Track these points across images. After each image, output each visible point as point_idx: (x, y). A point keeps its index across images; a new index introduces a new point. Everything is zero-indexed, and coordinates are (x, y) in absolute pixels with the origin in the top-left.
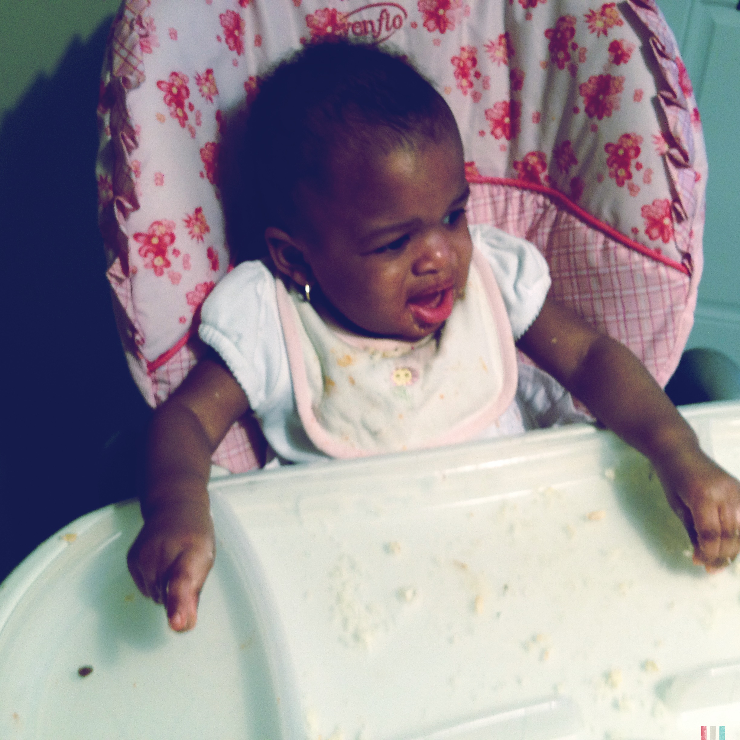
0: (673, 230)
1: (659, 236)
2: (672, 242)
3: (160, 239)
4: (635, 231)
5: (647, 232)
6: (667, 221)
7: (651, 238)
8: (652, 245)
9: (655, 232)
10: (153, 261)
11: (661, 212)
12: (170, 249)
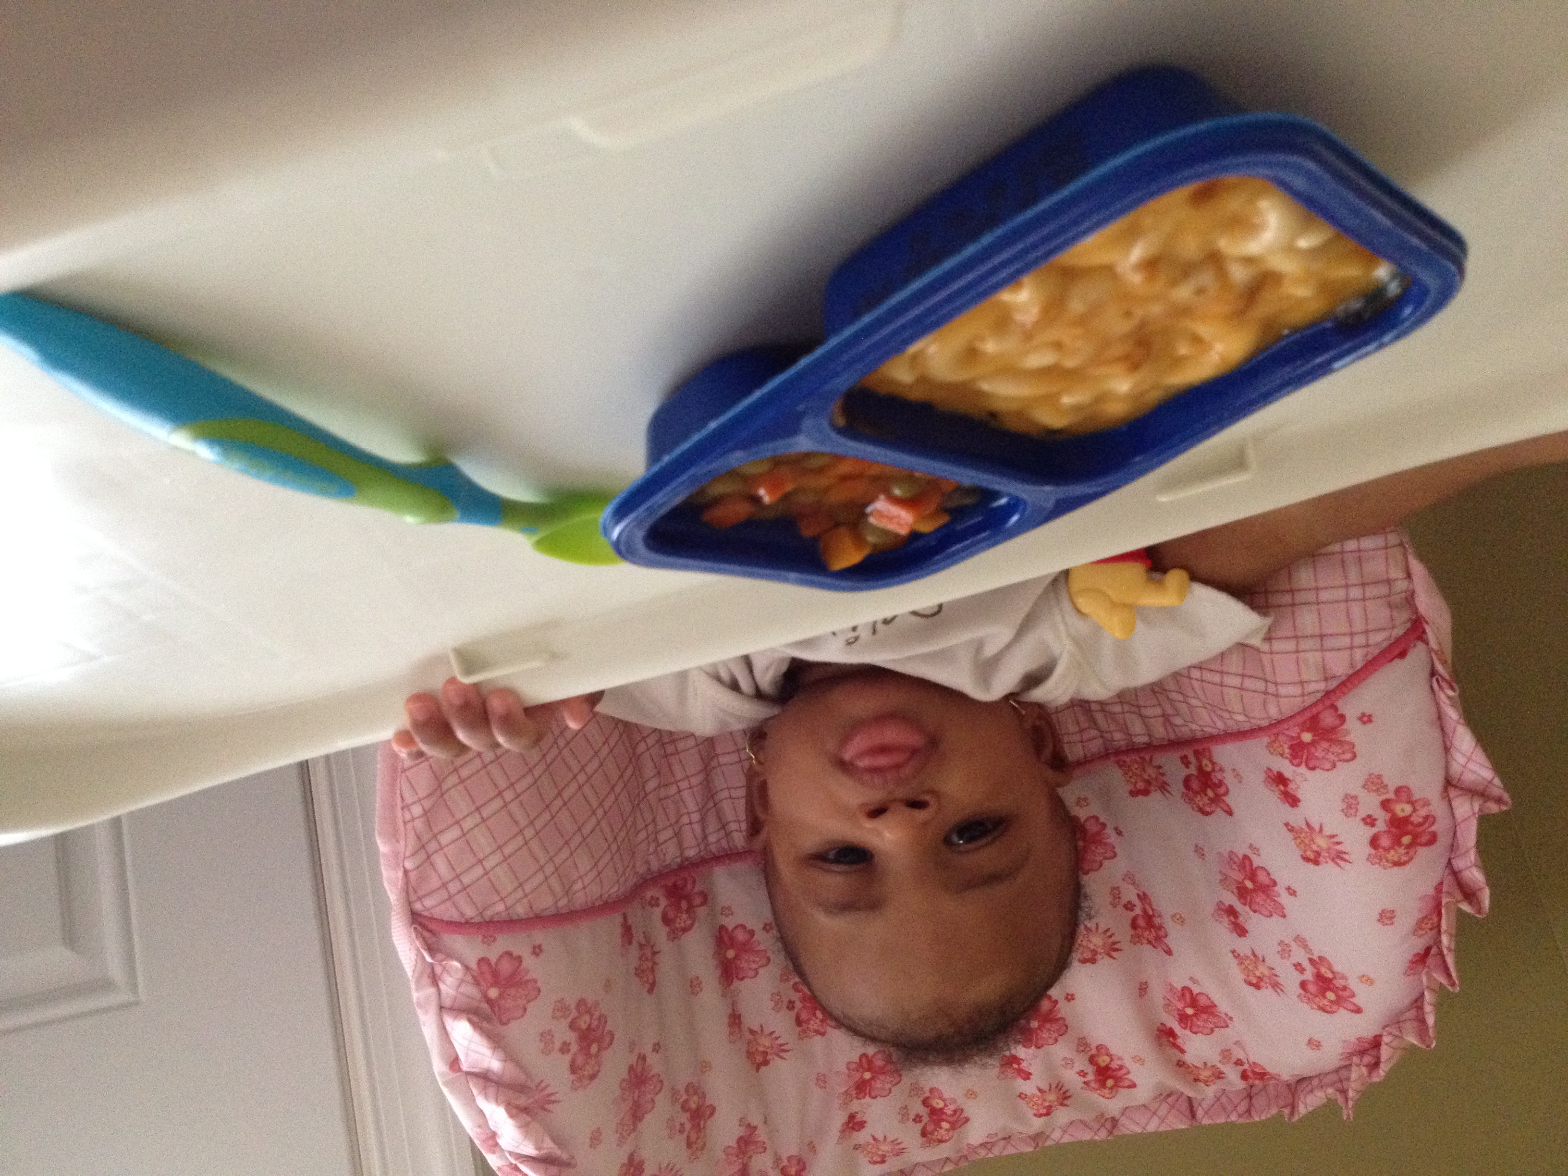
0: (477, 983)
1: (496, 965)
2: (473, 965)
3: (1397, 842)
4: (537, 950)
5: (519, 959)
6: (493, 993)
7: (509, 954)
8: (504, 943)
9: (506, 967)
10: (1415, 810)
11: (508, 1003)
12: (1381, 826)
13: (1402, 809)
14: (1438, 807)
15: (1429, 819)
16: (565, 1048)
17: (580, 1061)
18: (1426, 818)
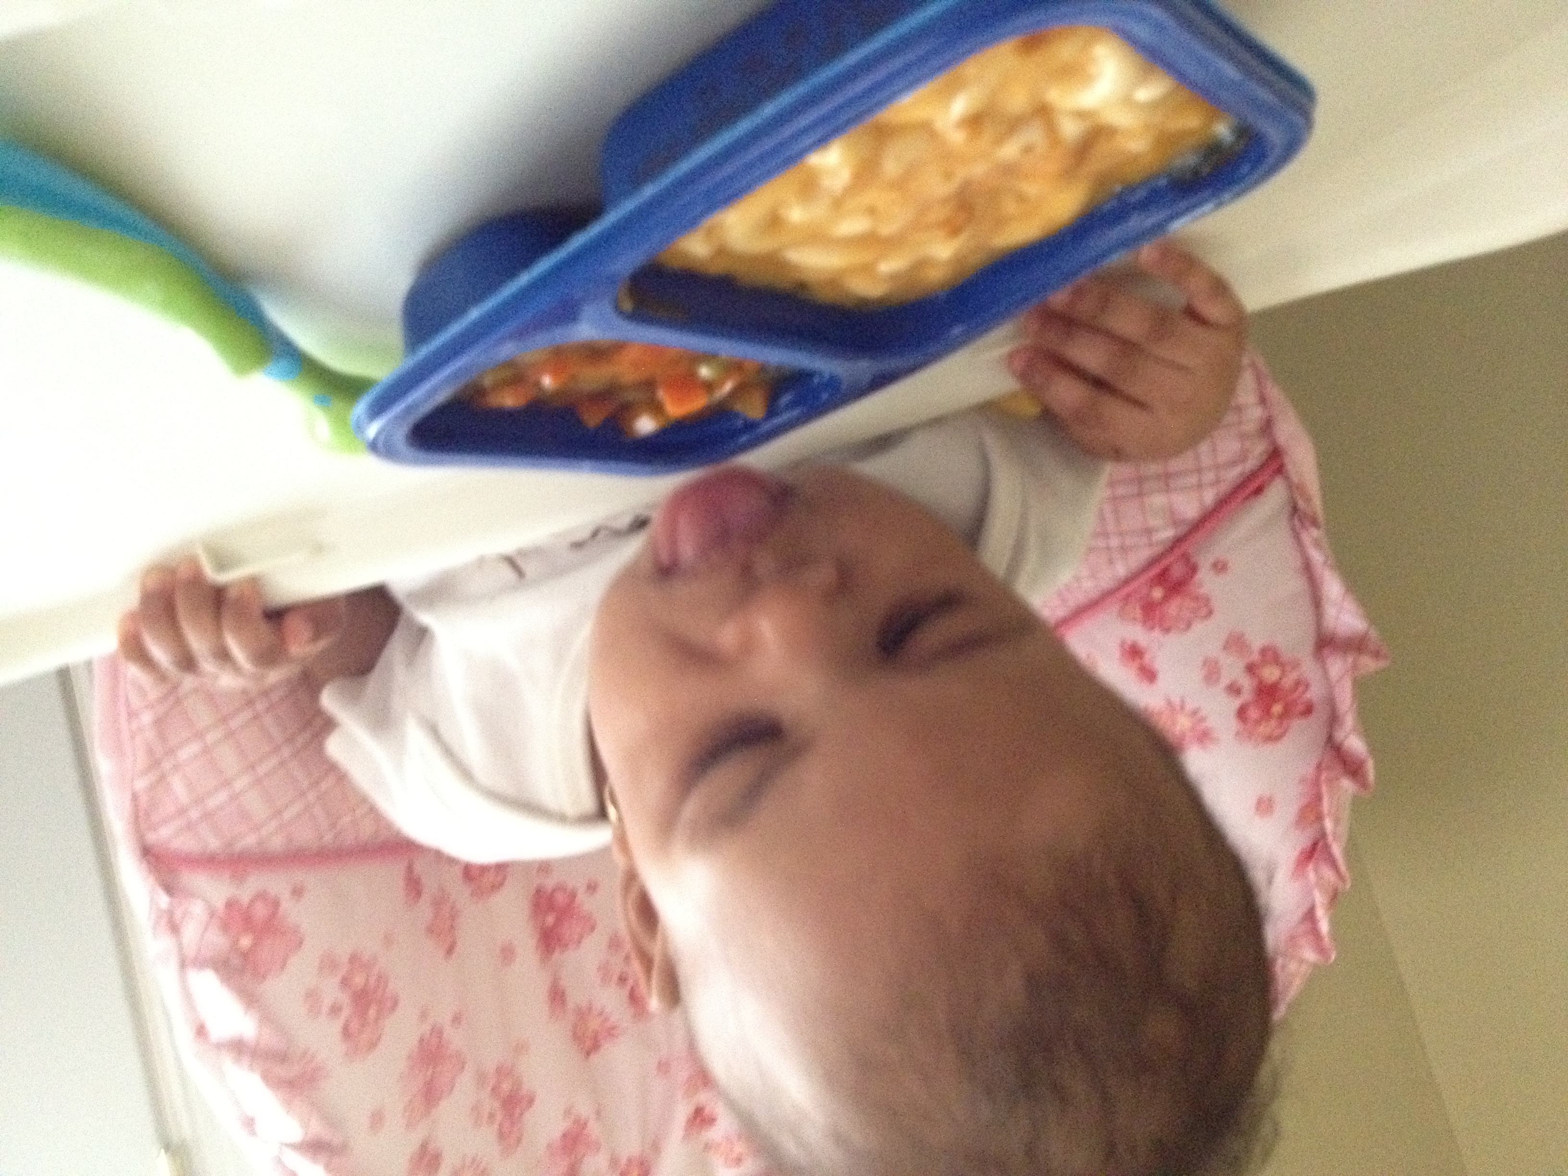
3: (1267, 713)
7: (264, 895)
8: (257, 882)
10: (1284, 672)
11: (264, 953)
12: (1247, 695)
13: (1271, 674)
14: (1309, 669)
15: (1301, 684)
16: (335, 1010)
17: (355, 1025)
18: (1298, 683)
